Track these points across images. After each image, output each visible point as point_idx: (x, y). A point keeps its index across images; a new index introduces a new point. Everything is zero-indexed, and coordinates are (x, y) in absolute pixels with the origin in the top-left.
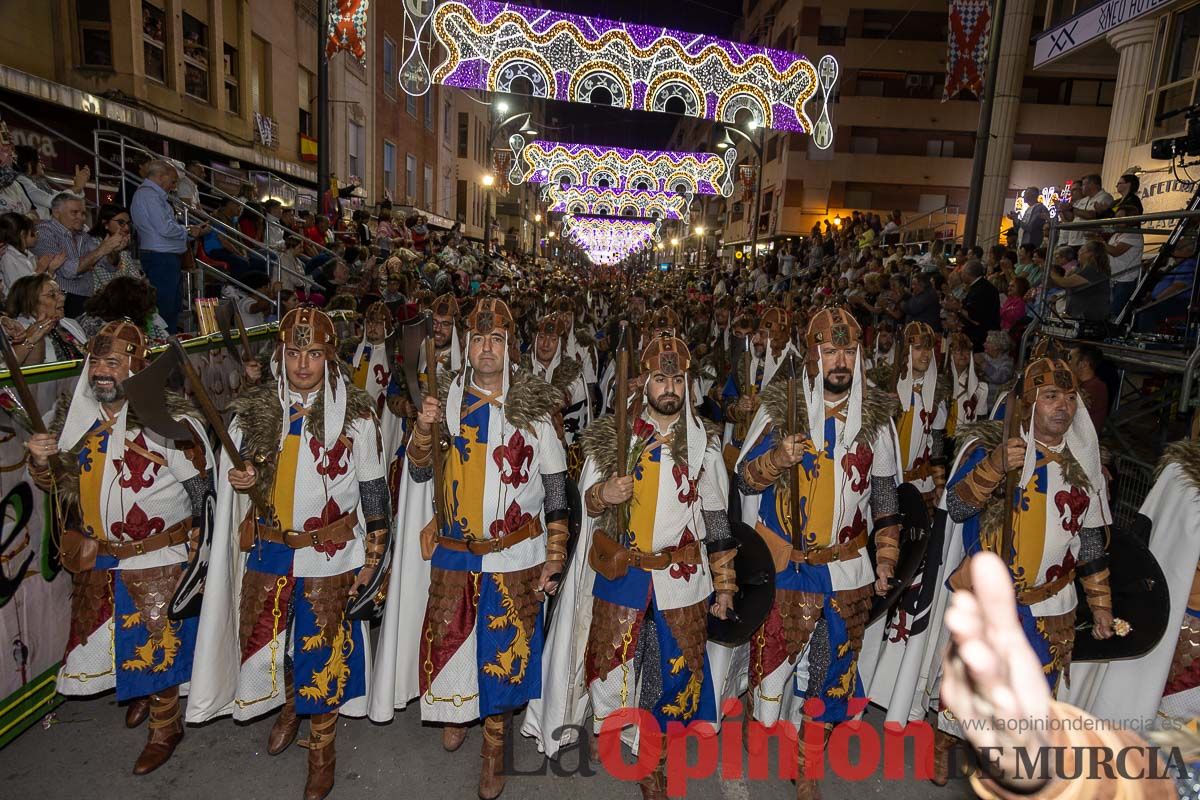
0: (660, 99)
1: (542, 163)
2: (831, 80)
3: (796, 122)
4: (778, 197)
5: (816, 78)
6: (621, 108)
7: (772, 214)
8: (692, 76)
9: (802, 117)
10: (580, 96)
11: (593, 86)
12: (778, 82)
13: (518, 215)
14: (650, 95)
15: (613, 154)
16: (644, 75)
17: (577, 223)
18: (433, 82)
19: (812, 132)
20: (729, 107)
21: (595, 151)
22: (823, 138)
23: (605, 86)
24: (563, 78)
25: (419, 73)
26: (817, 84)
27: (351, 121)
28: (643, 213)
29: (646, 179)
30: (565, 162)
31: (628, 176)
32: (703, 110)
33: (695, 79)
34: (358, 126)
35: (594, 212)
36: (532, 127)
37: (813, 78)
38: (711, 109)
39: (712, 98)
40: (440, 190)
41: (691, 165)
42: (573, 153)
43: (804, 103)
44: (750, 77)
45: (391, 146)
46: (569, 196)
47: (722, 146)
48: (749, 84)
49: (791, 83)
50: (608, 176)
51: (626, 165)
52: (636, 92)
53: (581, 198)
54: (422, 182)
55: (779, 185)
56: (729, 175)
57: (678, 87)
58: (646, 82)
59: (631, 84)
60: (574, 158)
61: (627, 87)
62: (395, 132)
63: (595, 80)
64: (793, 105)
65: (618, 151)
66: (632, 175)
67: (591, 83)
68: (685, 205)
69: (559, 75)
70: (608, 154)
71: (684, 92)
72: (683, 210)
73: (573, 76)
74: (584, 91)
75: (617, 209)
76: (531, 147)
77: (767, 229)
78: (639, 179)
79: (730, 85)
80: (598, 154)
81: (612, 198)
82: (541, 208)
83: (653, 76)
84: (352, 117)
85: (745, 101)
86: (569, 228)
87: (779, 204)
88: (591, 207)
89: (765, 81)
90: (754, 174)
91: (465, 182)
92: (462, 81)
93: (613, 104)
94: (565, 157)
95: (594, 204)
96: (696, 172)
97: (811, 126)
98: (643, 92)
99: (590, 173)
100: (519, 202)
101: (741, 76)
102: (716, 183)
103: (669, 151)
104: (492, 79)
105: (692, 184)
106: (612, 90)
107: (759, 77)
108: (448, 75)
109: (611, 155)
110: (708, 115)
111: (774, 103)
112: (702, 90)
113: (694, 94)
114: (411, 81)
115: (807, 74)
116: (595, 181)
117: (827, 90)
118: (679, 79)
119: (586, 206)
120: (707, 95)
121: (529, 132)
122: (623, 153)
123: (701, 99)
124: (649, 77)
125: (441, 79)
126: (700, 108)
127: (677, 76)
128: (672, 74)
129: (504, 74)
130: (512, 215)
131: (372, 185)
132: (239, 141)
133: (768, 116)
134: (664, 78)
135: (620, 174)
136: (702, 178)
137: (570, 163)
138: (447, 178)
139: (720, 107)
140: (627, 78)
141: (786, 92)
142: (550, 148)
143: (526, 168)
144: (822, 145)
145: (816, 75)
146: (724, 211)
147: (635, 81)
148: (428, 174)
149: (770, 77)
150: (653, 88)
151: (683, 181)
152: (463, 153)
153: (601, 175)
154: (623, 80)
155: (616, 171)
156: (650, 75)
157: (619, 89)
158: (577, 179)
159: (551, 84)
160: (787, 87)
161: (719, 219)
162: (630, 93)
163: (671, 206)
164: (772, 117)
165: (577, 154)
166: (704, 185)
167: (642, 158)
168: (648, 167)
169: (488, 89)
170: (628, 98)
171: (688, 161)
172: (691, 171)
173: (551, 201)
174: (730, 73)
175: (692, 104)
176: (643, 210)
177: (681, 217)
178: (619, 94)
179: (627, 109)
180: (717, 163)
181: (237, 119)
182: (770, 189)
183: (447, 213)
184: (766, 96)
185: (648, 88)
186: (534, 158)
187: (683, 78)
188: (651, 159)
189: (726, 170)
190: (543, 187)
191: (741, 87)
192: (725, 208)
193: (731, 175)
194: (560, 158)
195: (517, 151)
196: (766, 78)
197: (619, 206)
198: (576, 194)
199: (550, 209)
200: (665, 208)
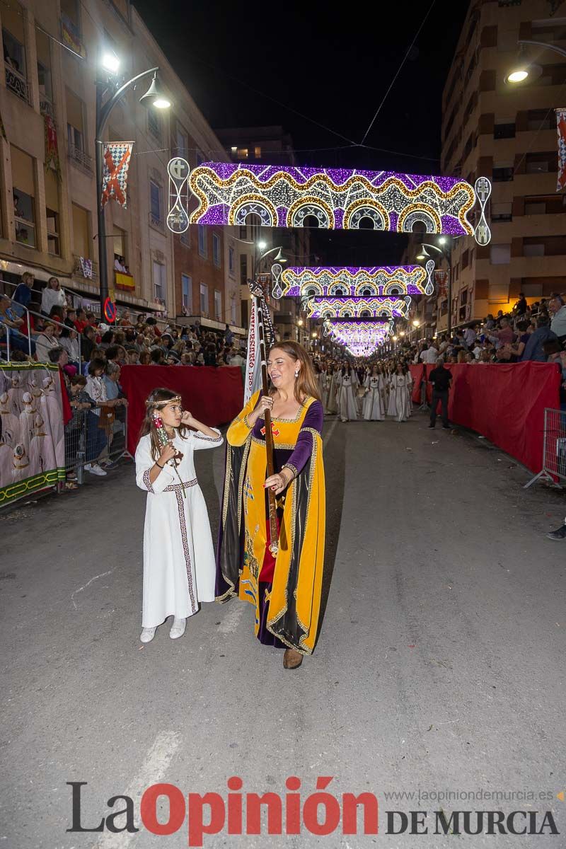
0: (354, 220)
1: (295, 282)
2: (486, 195)
3: (460, 228)
4: (471, 293)
5: (474, 195)
6: (326, 229)
7: (467, 306)
8: (377, 201)
9: (465, 224)
10: (296, 223)
11: (304, 215)
12: (444, 200)
13: (290, 323)
14: (347, 217)
15: (345, 272)
16: (341, 203)
17: (334, 327)
18: (191, 223)
19: (474, 233)
20: (407, 221)
21: (332, 271)
22: (483, 238)
23: (313, 214)
24: (282, 212)
25: (181, 217)
26: (475, 199)
27: (155, 261)
28: (375, 315)
29: (370, 287)
30: (311, 280)
31: (356, 286)
32: (387, 225)
33: (380, 203)
34: (161, 265)
35: (340, 316)
36: (283, 256)
37: (471, 195)
38: (394, 224)
39: (394, 216)
40: (227, 307)
41: (401, 275)
42: (316, 273)
43: (465, 214)
44: (422, 198)
45: (187, 278)
46: (322, 306)
47: (420, 258)
48: (422, 203)
49: (454, 200)
50: (342, 287)
51: (354, 279)
52: (336, 217)
53: (331, 307)
54: (212, 301)
55: (471, 285)
56: (429, 279)
57: (367, 210)
58: (343, 209)
59: (332, 211)
60: (317, 277)
61: (330, 214)
62: (190, 268)
63: (306, 210)
64: (457, 215)
65: (348, 269)
66: (359, 285)
67: (303, 213)
68: (406, 306)
69: (279, 210)
70: (341, 272)
71: (372, 213)
72: (404, 309)
73: (289, 209)
74: (298, 219)
75: (356, 312)
76: (286, 272)
77: (464, 317)
78: (364, 288)
79: (406, 205)
80: (334, 272)
81: (352, 305)
82: (302, 316)
83: (348, 204)
84: (156, 259)
85: (419, 216)
86: (328, 330)
87: (472, 298)
88: (338, 312)
89: (433, 200)
90: (446, 276)
91: (246, 301)
92: (211, 220)
93: (320, 226)
94: (310, 277)
95: (339, 311)
96: (405, 279)
97: (472, 229)
98: (341, 216)
99: (329, 286)
100: (290, 314)
101: (415, 198)
102: (420, 286)
103: (385, 265)
104: (232, 217)
105: (403, 288)
106: (319, 217)
107: (429, 198)
108: (201, 217)
109: (343, 273)
110: (391, 227)
111: (442, 215)
112: (386, 210)
113: (380, 214)
114: (175, 224)
115: (466, 192)
116: (333, 291)
117: (483, 203)
118: (368, 204)
119: (334, 312)
120: (390, 214)
121: (281, 261)
122: (351, 271)
123: (385, 217)
124: (345, 205)
125: (196, 220)
126: (385, 223)
127: (366, 203)
128: (362, 201)
129: (240, 212)
130: (285, 323)
131: (173, 304)
132: (61, 274)
133: (438, 225)
134: (357, 204)
135: (351, 285)
136: (410, 283)
137: (315, 281)
138: (232, 298)
139: (400, 222)
140: (329, 207)
141: (451, 207)
142: (300, 271)
143: (283, 286)
144: (483, 243)
145: (473, 192)
146: (436, 309)
147: (335, 209)
148: (217, 296)
149: (437, 196)
150: (349, 213)
151: (396, 286)
152: (244, 281)
153: (336, 287)
154: (326, 209)
155: (347, 283)
156: (346, 203)
157: (323, 216)
158: (320, 291)
159: (274, 216)
160: (451, 202)
161: (433, 315)
162: (332, 217)
163: (396, 307)
164: (441, 226)
165: (319, 274)
166: (412, 288)
167: (365, 273)
168: (370, 279)
169: (229, 224)
170: (331, 221)
171: (399, 272)
172: (401, 279)
173: (310, 311)
174: (406, 197)
175: (379, 221)
176: (375, 312)
177: (403, 315)
178: (324, 219)
179: (331, 229)
180: (421, 271)
181: (60, 259)
182: (465, 289)
183: (234, 323)
184: (435, 211)
185: (345, 213)
186: (289, 279)
187: (371, 203)
188: (372, 273)
189: (428, 276)
190: (304, 301)
191: (416, 206)
192: (437, 306)
193: (431, 279)
194: (307, 278)
195: (277, 276)
196: (434, 197)
197: (358, 310)
198: (327, 304)
199: (309, 316)
200: (392, 309)
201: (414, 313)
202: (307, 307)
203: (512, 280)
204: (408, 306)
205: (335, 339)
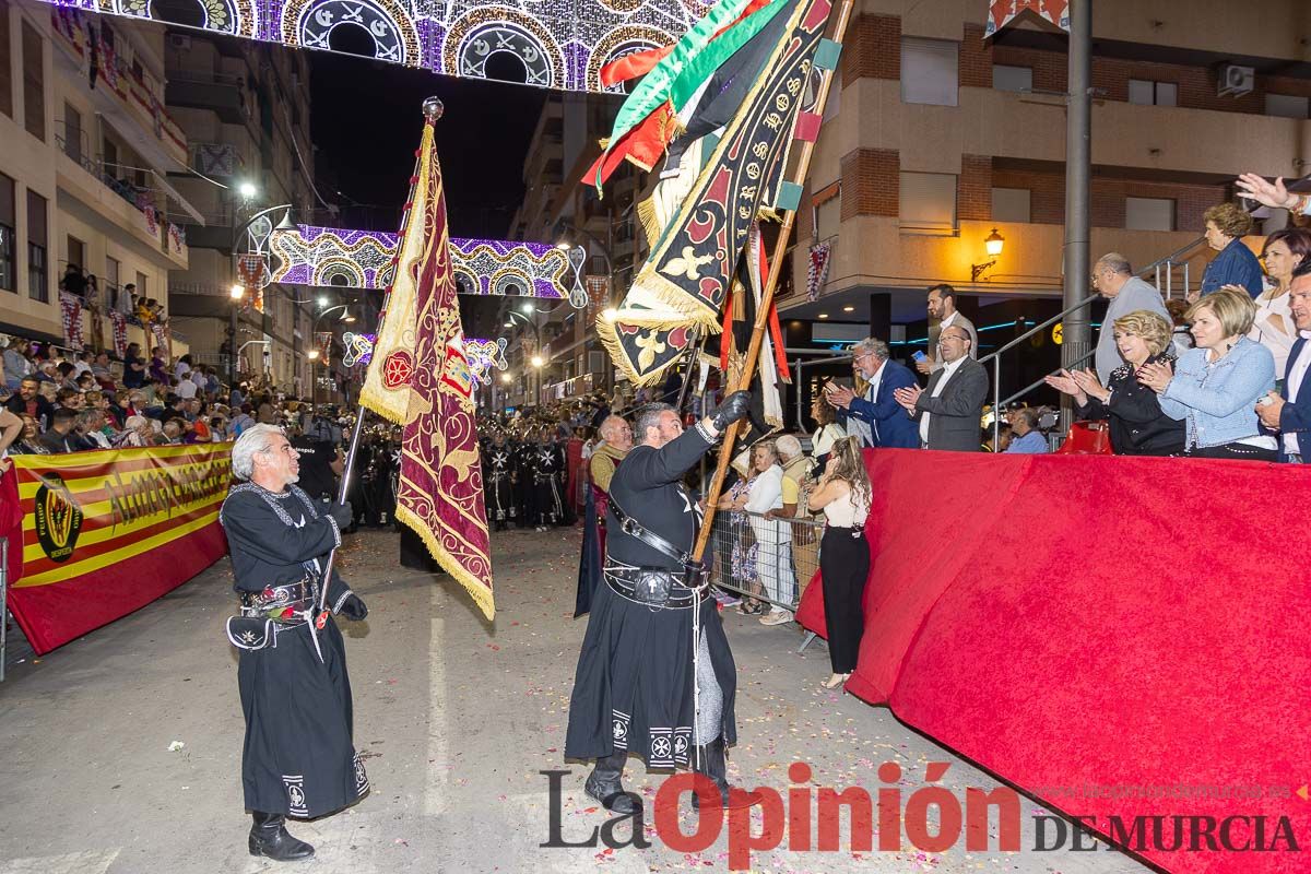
28: (485, 287)
72: (568, 282)
82: (244, 272)
88: (370, 275)
173: (275, 263)
176: (485, 281)
177: (565, 295)
198: (337, 246)
199: (276, 277)
200: (533, 278)
201: (603, 287)
202: (266, 247)
203: (967, 161)
204: (577, 274)
205: (358, 357)
